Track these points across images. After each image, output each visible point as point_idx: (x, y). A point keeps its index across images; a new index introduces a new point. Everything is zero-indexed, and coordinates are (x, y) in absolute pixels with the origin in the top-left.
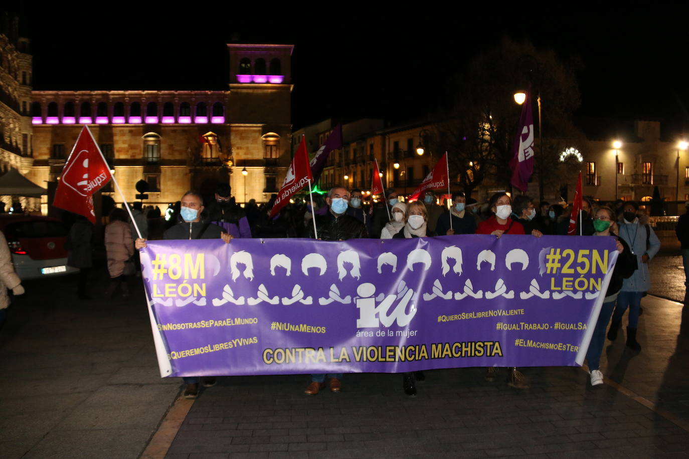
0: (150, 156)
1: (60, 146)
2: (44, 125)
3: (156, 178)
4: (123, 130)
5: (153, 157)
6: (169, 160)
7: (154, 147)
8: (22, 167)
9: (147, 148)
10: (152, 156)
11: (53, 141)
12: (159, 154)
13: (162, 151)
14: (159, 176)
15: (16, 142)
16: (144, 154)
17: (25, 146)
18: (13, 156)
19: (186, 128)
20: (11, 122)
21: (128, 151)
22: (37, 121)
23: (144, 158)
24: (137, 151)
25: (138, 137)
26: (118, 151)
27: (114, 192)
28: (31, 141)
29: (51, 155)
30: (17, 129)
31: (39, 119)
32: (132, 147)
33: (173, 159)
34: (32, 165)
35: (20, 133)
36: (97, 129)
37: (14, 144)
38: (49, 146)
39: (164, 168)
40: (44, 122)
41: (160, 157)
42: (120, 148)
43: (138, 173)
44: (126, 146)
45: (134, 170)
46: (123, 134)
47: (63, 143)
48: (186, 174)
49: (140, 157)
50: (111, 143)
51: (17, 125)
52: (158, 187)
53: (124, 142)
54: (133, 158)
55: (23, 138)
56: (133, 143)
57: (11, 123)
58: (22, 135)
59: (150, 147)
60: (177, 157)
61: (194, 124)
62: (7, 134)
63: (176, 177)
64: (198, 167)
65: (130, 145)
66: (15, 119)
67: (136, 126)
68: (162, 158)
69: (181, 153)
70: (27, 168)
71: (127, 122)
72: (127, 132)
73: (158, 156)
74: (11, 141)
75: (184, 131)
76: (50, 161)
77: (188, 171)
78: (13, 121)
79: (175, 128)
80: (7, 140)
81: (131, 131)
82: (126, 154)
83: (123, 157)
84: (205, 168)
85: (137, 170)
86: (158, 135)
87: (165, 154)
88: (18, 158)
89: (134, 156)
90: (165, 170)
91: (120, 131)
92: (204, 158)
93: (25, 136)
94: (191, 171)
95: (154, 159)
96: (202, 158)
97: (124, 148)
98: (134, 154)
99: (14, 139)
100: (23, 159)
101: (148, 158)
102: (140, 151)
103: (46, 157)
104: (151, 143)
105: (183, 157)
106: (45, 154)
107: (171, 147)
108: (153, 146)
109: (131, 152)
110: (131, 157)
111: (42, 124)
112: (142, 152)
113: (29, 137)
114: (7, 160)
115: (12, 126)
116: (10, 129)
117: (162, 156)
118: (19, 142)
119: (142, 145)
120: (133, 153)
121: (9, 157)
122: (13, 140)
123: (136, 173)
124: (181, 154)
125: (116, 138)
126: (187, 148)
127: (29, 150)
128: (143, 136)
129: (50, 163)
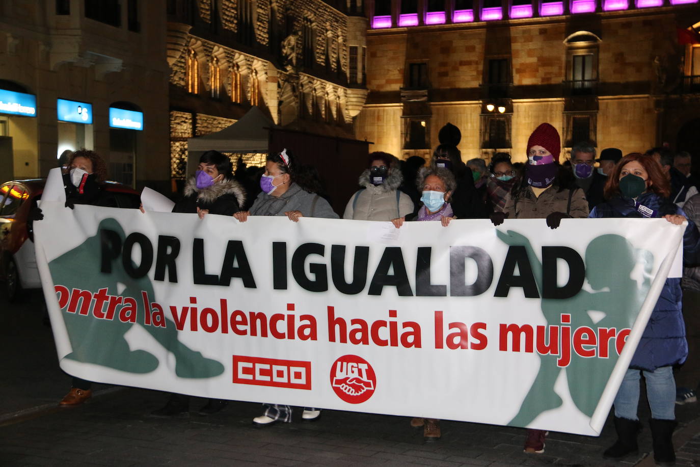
0: (579, 77)
1: (419, 65)
2: (395, 30)
3: (588, 119)
4: (529, 31)
5: (583, 80)
6: (615, 84)
7: (587, 59)
8: (347, 105)
9: (572, 62)
10: (582, 77)
11: (408, 57)
12: (595, 73)
13: (600, 68)
14: (594, 117)
15: (338, 62)
16: (566, 76)
17: (353, 68)
18: (330, 87)
19: (651, 17)
20: (328, 27)
21: (537, 71)
22: (383, 24)
23: (567, 82)
24: (555, 69)
25: (555, 43)
26: (518, 71)
27: (511, 147)
28: (363, 59)
29: (404, 83)
30: (340, 40)
31: (387, 19)
32: (544, 62)
33: (622, 81)
34: (364, 101)
35: (345, 45)
36: (483, 31)
37: (334, 66)
38: (402, 67)
39: (605, 100)
40: (395, 24)
41: (597, 79)
42: (522, 64)
43: (554, 112)
44: (534, 60)
45: (548, 105)
46: (529, 38)
47: (425, 60)
48: (649, 111)
49: (558, 80)
50: (505, 56)
51: (340, 33)
52: (592, 137)
53: (530, 53)
54: (545, 83)
55: (351, 53)
56: (546, 54)
57: (327, 31)
58: (348, 50)
59: (580, 59)
60: (632, 76)
61: (669, 8)
62: (319, 49)
63: (628, 118)
64: (674, 96)
65: (540, 59)
66: (337, 21)
67: (553, 20)
68: (600, 81)
69: (639, 68)
70: (357, 107)
71: (536, 13)
72: (538, 33)
73: (594, 77)
74: (327, 60)
75: (646, 23)
76: (402, 94)
77: (652, 105)
78: (331, 26)
79: (630, 19)
80: (321, 60)
81: (543, 32)
82: (535, 76)
83: (527, 81)
84: (688, 97)
85: (552, 105)
86: (595, 35)
87: (607, 71)
88: (341, 91)
89: (549, 79)
90: (607, 104)
91: (524, 32)
92: (688, 77)
93: (353, 50)
94: (658, 104)
95: (586, 83)
96: (683, 76)
97: (531, 64)
98: (549, 76)
99: (333, 57)
100: (349, 91)
101: (574, 81)
102: (560, 68)
103: (396, 87)
104: (581, 52)
105: (644, 76)
106: (396, 81)
107: (620, 58)
108: (583, 57)
109: (542, 71)
110: (543, 79)
111: (392, 27)
112: (563, 71)
113: (360, 51)
114: (319, 93)
115: (330, 34)
116: (327, 39)
117: (600, 77)
118: (342, 61)
119: (564, 58)
120: (546, 74)
121: (324, 88)
122: (333, 59)
123: (551, 110)
124: (639, 71)
125: (515, 46)
126: (653, 58)
127: (360, 76)
128: (566, 40)
129: (404, 97)
